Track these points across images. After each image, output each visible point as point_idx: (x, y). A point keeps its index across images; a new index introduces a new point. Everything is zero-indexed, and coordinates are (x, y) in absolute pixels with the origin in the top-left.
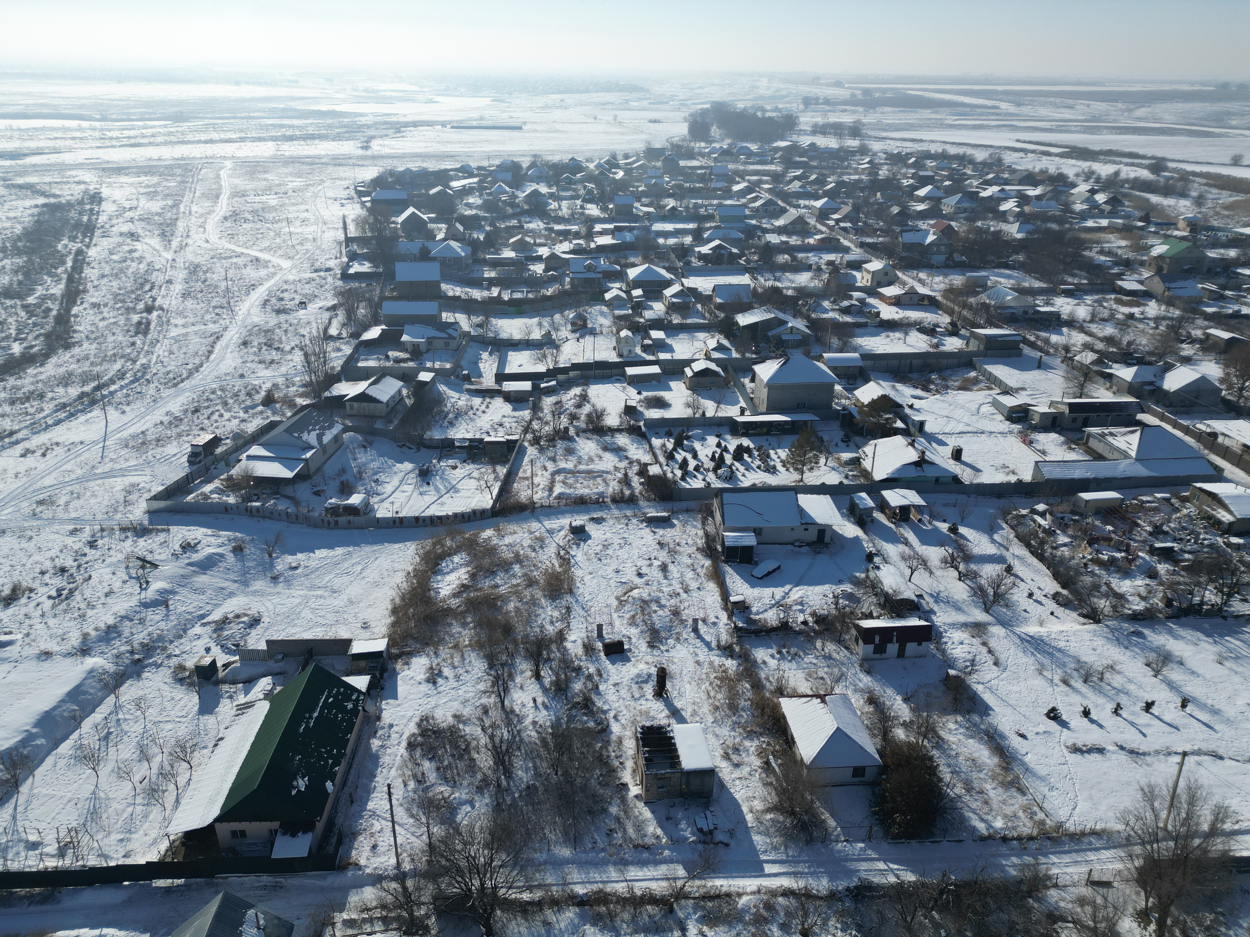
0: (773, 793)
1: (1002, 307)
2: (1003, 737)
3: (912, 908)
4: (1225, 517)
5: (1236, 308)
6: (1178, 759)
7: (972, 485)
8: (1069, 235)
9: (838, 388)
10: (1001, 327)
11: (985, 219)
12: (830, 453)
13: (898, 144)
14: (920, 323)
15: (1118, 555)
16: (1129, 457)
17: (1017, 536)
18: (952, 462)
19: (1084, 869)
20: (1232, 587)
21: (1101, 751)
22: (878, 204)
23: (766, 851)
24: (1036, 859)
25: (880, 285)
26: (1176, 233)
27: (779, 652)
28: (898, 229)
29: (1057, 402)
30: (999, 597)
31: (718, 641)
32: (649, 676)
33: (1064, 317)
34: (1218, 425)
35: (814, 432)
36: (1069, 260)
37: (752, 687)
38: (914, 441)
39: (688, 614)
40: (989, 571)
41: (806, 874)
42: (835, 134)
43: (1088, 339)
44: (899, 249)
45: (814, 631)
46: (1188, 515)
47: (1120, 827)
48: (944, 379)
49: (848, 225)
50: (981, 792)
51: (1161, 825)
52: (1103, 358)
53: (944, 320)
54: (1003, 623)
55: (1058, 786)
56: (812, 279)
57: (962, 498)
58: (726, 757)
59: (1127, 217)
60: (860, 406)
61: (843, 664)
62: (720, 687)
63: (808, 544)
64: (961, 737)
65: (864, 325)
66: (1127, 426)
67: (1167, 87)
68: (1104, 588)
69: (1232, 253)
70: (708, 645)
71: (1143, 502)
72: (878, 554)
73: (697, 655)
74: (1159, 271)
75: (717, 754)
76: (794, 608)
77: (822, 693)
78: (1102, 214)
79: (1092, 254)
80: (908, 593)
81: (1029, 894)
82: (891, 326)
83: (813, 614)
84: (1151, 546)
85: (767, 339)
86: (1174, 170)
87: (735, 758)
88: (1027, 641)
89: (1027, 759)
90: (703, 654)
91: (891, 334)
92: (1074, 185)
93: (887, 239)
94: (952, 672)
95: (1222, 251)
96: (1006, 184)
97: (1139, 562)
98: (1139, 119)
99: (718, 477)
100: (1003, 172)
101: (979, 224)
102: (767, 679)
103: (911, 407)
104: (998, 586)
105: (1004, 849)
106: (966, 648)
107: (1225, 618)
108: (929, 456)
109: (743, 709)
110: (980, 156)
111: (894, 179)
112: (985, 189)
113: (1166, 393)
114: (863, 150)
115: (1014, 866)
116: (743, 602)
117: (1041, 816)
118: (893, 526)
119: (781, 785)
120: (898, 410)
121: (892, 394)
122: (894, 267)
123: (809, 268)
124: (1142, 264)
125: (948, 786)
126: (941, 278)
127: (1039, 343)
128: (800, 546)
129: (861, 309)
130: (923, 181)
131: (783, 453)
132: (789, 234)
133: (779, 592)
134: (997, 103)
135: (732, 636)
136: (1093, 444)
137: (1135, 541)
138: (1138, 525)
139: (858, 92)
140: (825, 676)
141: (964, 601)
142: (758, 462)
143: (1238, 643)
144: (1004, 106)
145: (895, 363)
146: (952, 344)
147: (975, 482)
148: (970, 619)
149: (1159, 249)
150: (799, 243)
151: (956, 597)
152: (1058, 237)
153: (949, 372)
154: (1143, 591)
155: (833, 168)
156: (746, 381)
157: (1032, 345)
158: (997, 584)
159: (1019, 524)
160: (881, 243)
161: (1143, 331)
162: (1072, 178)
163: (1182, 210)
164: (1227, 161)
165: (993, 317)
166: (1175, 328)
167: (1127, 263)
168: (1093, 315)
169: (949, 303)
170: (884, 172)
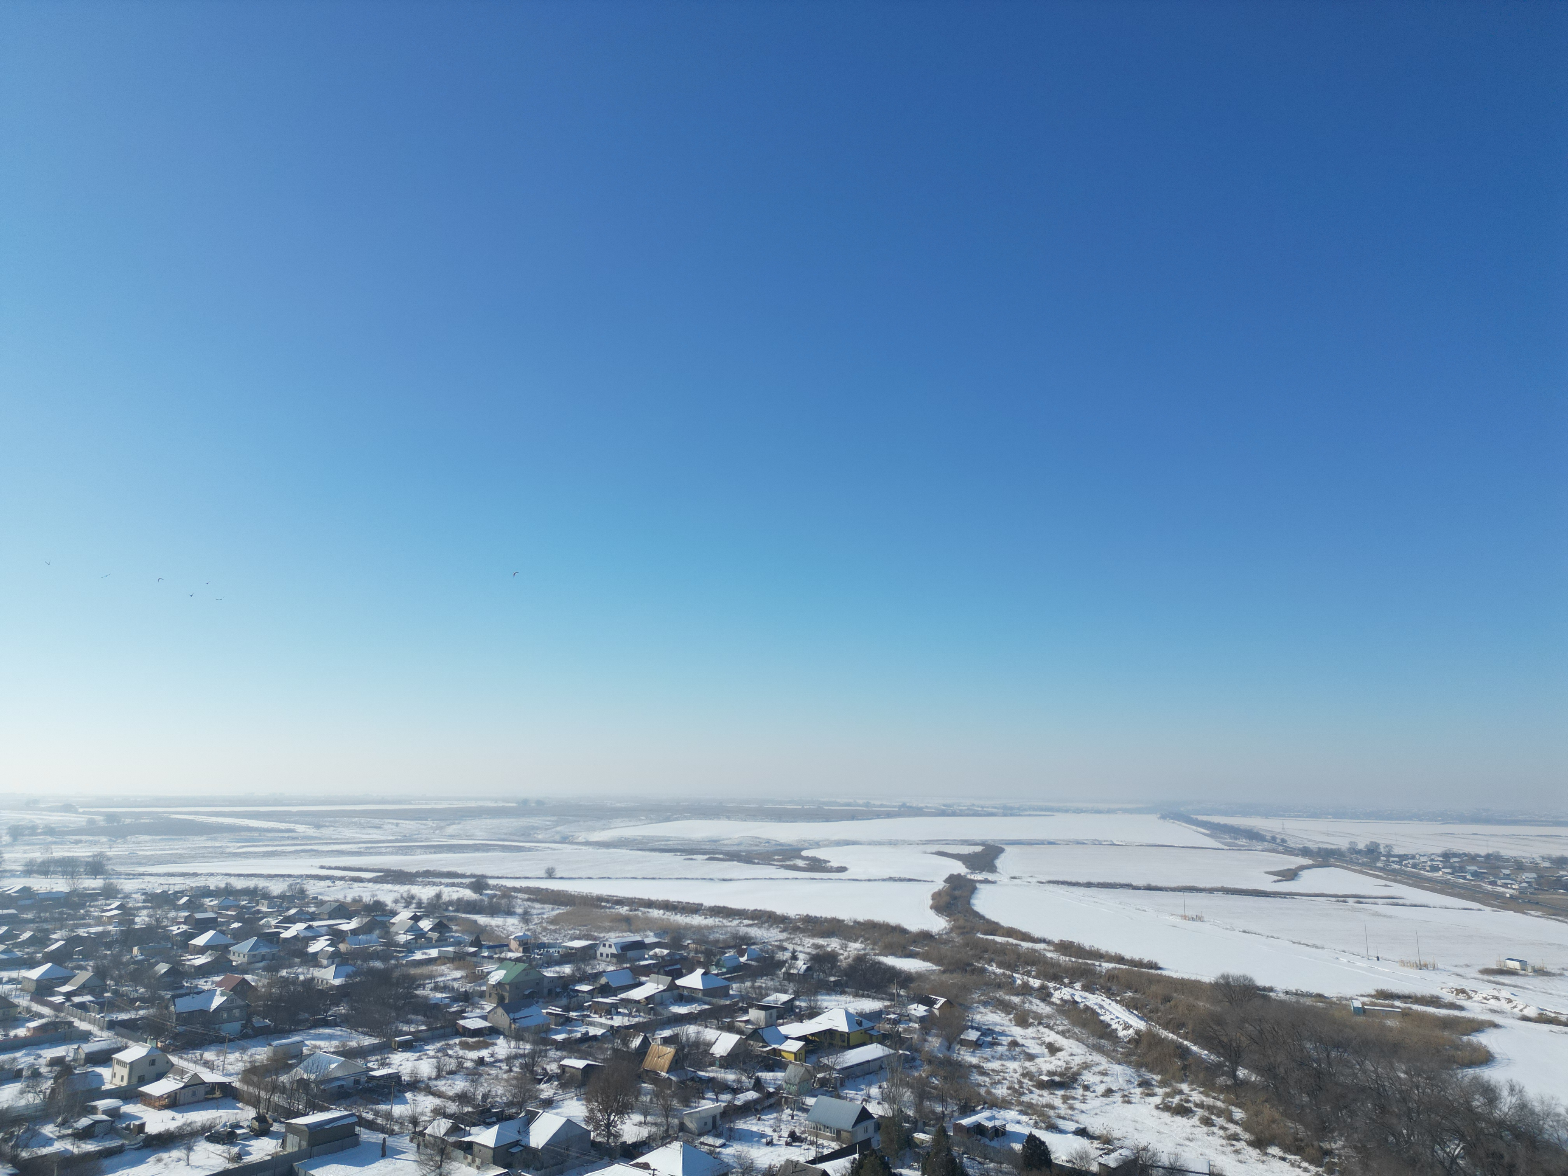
1: (325, 1080)
5: (583, 1030)
8: (396, 974)
10: (327, 1109)
11: (290, 966)
13: (162, 880)
14: (209, 1128)
22: (135, 962)
25: (144, 1080)
26: (510, 955)
28: (168, 995)
33: (406, 1078)
36: (401, 1003)
42: (64, 873)
43: (437, 1101)
44: (172, 1023)
49: (88, 998)
52: (459, 1123)
53: (246, 1114)
56: (22, 1092)
59: (458, 943)
65: (118, 1151)
67: (473, 804)
69: (567, 969)
74: (501, 1002)
78: (430, 944)
79: (426, 992)
82: (164, 1142)
86: (495, 887)
91: (165, 1156)
92: (394, 914)
93: (152, 1011)
95: (557, 969)
96: (313, 919)
98: (452, 837)
100: (308, 905)
101: (284, 973)
110: (277, 888)
111: (159, 926)
112: (287, 929)
113: (535, 1150)
114: (109, 892)
122: (165, 1050)
123: (16, 1075)
124: (482, 995)
126: (237, 1055)
127: (379, 1121)
129: (113, 1125)
130: (202, 926)
134: (292, 826)
139: (99, 818)
144: (301, 828)
146: (262, 1149)
149: (497, 976)
152: (384, 977)
155: (60, 920)
157: (371, 1126)
160: (142, 1018)
161: (497, 1078)
162: (390, 905)
163: (511, 929)
164: (542, 874)
165: (315, 1096)
166: (528, 1068)
167: (467, 998)
168: (439, 1069)
169: (251, 1089)
170: (142, 920)
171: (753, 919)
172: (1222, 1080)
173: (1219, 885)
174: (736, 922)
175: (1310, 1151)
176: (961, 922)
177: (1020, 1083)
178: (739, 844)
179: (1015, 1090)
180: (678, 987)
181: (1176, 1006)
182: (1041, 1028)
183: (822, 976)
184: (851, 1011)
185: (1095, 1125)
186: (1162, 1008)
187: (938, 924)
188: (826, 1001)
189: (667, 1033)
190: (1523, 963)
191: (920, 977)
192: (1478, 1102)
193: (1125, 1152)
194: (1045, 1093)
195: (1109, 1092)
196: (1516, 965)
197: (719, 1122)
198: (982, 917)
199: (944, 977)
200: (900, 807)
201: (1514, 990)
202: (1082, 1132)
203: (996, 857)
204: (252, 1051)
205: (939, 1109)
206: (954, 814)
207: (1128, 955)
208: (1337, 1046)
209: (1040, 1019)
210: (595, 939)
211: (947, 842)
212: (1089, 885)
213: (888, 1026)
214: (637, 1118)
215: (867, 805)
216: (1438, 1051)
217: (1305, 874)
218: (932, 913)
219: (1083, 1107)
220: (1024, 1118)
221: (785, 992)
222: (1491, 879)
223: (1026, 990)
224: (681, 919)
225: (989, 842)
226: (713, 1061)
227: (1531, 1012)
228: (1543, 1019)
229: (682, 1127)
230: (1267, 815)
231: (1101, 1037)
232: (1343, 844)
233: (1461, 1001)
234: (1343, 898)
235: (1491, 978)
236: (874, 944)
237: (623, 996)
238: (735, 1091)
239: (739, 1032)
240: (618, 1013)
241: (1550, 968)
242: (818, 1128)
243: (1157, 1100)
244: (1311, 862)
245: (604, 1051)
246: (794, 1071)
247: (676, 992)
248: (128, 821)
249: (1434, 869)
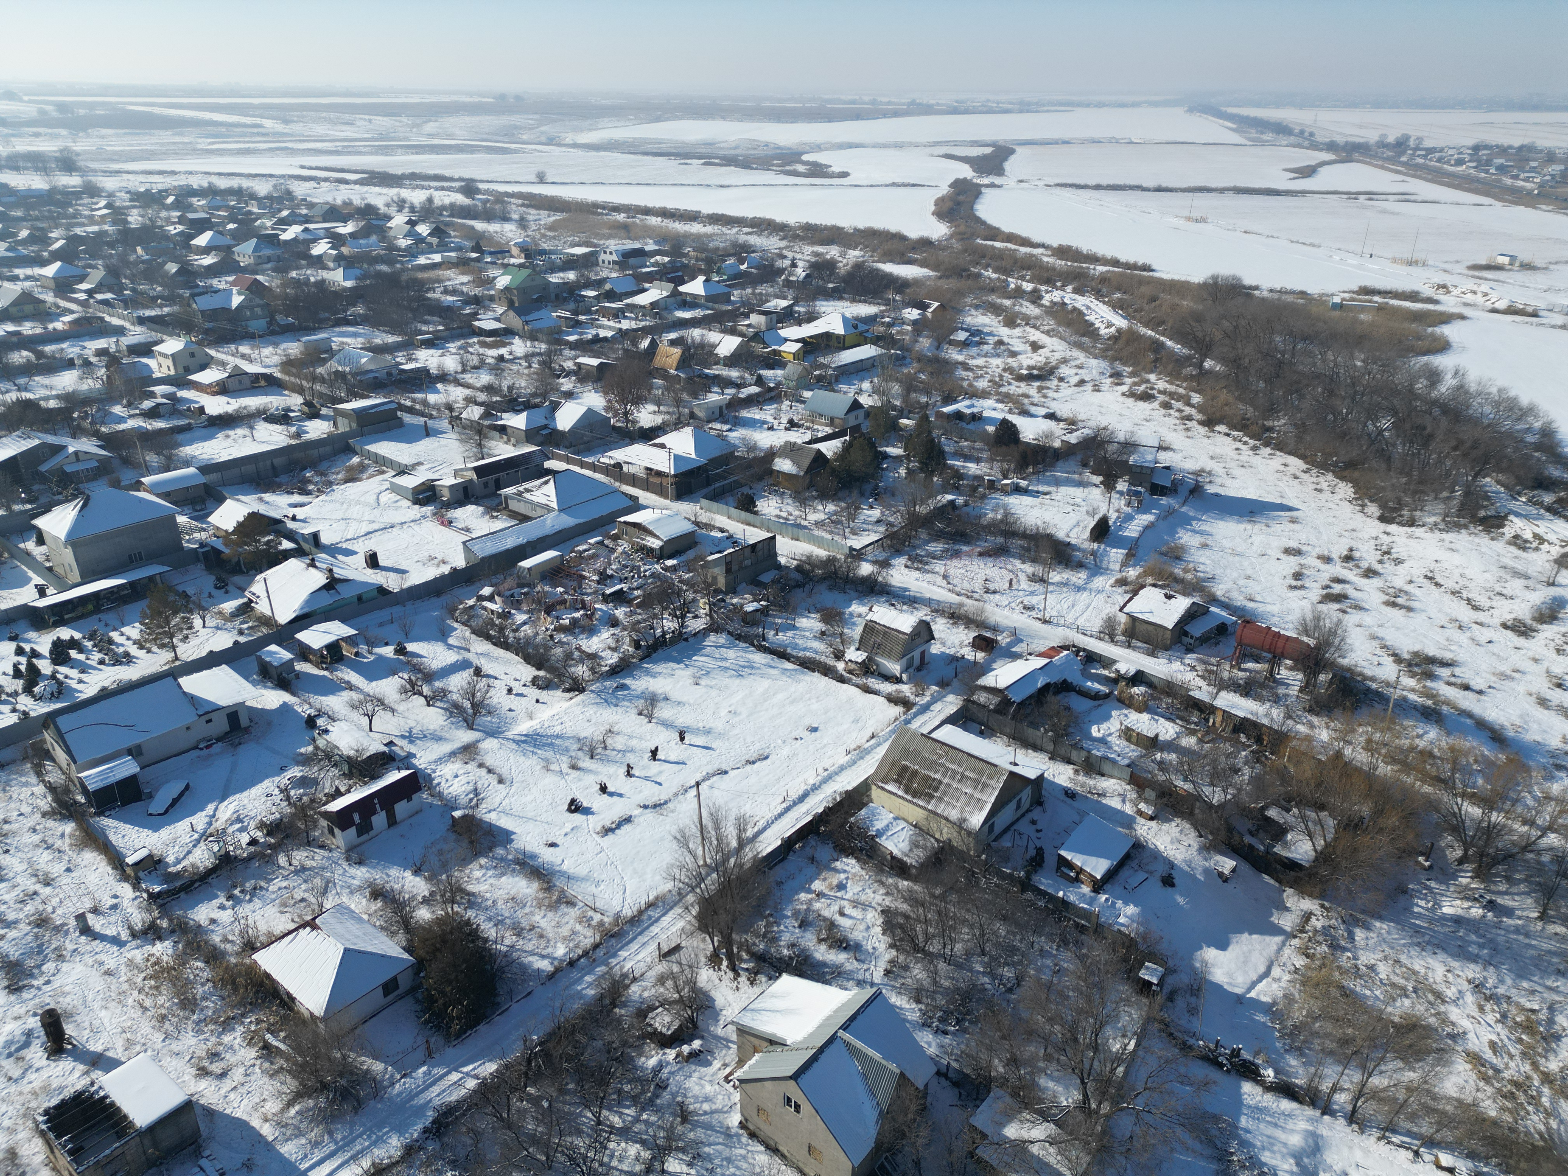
0: (289, 1079)
1: (360, 372)
2: (534, 857)
3: (504, 1100)
4: (655, 543)
5: (593, 332)
6: (694, 792)
7: (402, 590)
8: (404, 277)
9: (182, 520)
10: (368, 397)
11: (298, 268)
12: (205, 609)
13: (142, 178)
14: (265, 411)
15: (578, 615)
16: (553, 510)
17: (474, 632)
18: (370, 571)
19: (652, 947)
20: (681, 609)
21: (628, 820)
22: (143, 262)
23: (306, 1156)
24: (607, 965)
25: (188, 371)
26: (512, 261)
27: (230, 897)
28: (187, 293)
29: (461, 470)
30: (477, 707)
31: (130, 928)
32: (29, 1034)
33: (434, 372)
34: (619, 455)
35: (171, 588)
36: (415, 305)
37: (207, 962)
38: (313, 560)
39: (65, 914)
40: (457, 682)
41: (368, 1147)
42: (37, 169)
43: (467, 392)
44: (199, 319)
45: (270, 846)
46: (624, 552)
47: (669, 885)
48: (323, 474)
49: (109, 296)
50: (533, 928)
51: (701, 863)
52: (490, 410)
53: (295, 401)
54: (493, 733)
55: (603, 877)
56: (81, 379)
57: (397, 610)
58: (203, 1072)
59: (459, 249)
60: (225, 536)
61: (323, 868)
62: (157, 988)
63: (219, 740)
64: (492, 881)
65: (188, 428)
66: (539, 478)
67: (446, 99)
68: (577, 654)
69: (571, 276)
70: (116, 941)
71: (581, 552)
72: (320, 714)
73: (102, 963)
74: (511, 305)
75: (186, 1078)
76: (230, 830)
77: (309, 918)
78: (431, 249)
79: (436, 295)
80: (375, 746)
81: (614, 1005)
82: (225, 422)
83: (261, 826)
84: (603, 594)
85: (43, 478)
86: (487, 192)
87: (216, 1067)
88: (524, 742)
89: (565, 867)
90: (111, 957)
91: (231, 433)
92: (389, 218)
93: (176, 308)
94: (457, 814)
95: (561, 275)
96: (307, 222)
97: (598, 614)
98: (431, 136)
99: (39, 698)
100: (298, 206)
101: (294, 274)
102: (226, 940)
103: (294, 518)
104: (473, 695)
105: (575, 974)
106: (463, 779)
107: (686, 640)
108: (339, 573)
109: (204, 998)
110: (263, 188)
111: (153, 225)
112: (285, 231)
113: (562, 433)
114: (92, 191)
115: (590, 985)
116: (150, 856)
117: (597, 917)
118: (326, 673)
119: (296, 1063)
120: (278, 527)
121: (263, 510)
122: (200, 343)
123: (70, 364)
124: (492, 299)
125: (496, 942)
126: (270, 349)
127: (418, 407)
128: (208, 747)
129: (174, 407)
130: (200, 226)
131: (134, 631)
132: (18, 319)
133: (199, 820)
134: (258, 121)
135: (149, 911)
136: (513, 505)
137: (588, 594)
138: (584, 578)
139: (49, 108)
140: (306, 895)
141: (442, 728)
142: (97, 656)
143: (703, 659)
144: (268, 123)
145: (250, 468)
146: (317, 429)
147: (405, 586)
148: (457, 745)
149: (503, 281)
150: (38, 331)
151: (431, 727)
152: (392, 280)
153: (324, 465)
154: (611, 642)
155: (52, 218)
156: (30, 545)
157: (410, 410)
158: (471, 694)
159: (470, 617)
160: (168, 315)
161: (518, 372)
162: (383, 209)
163: (510, 235)
164: (533, 178)
165: (354, 386)
166: (547, 363)
167: (476, 301)
168: (463, 364)
169: (293, 379)
170: (135, 219)
171: (752, 227)
172: (1188, 370)
173: (1232, 184)
174: (735, 230)
175: (1254, 428)
176: (962, 228)
177: (1001, 376)
178: (736, 148)
179: (995, 383)
180: (681, 293)
181: (1160, 306)
182: (1028, 328)
183: (820, 283)
184: (848, 315)
185: (1063, 410)
186: (1147, 307)
187: (938, 230)
188: (823, 306)
189: (673, 336)
190: (1513, 258)
191: (917, 282)
192: (1421, 385)
193: (1086, 431)
194: (1023, 384)
195: (1082, 383)
196: (1505, 260)
197: (725, 411)
198: (984, 223)
199: (940, 283)
200: (909, 104)
201: (1492, 284)
202: (1051, 416)
203: (1005, 159)
204: (284, 346)
205: (923, 399)
206: (966, 112)
207: (1123, 259)
208: (1305, 338)
209: (1028, 321)
210: (595, 246)
211: (956, 144)
212: (1098, 187)
213: (882, 329)
214: (652, 408)
215: (874, 102)
216: (1400, 342)
217: (1324, 171)
218: (934, 219)
219: (1056, 395)
220: (1000, 406)
221: (785, 298)
222: (1515, 172)
223: (1019, 293)
224: (680, 227)
225: (1001, 143)
226: (717, 361)
227: (1502, 305)
228: (1512, 311)
229: (692, 415)
230: (1301, 106)
231: (1083, 335)
232: (1372, 136)
233: (1440, 296)
234: (1353, 195)
235: (1477, 273)
236: (874, 251)
237: (629, 301)
238: (739, 386)
239: (741, 334)
240: (625, 317)
241: (1538, 263)
242: (814, 416)
243: (1125, 388)
244: (1332, 157)
245: (615, 351)
246: (793, 369)
247: (679, 298)
248: (82, 112)
249: (1460, 162)
